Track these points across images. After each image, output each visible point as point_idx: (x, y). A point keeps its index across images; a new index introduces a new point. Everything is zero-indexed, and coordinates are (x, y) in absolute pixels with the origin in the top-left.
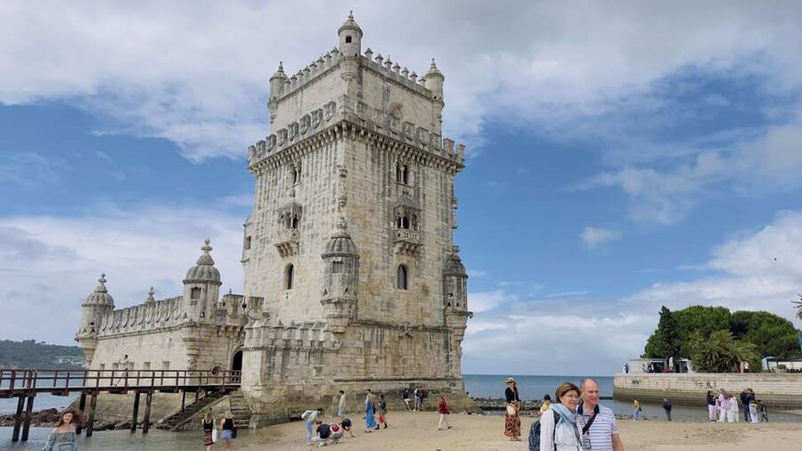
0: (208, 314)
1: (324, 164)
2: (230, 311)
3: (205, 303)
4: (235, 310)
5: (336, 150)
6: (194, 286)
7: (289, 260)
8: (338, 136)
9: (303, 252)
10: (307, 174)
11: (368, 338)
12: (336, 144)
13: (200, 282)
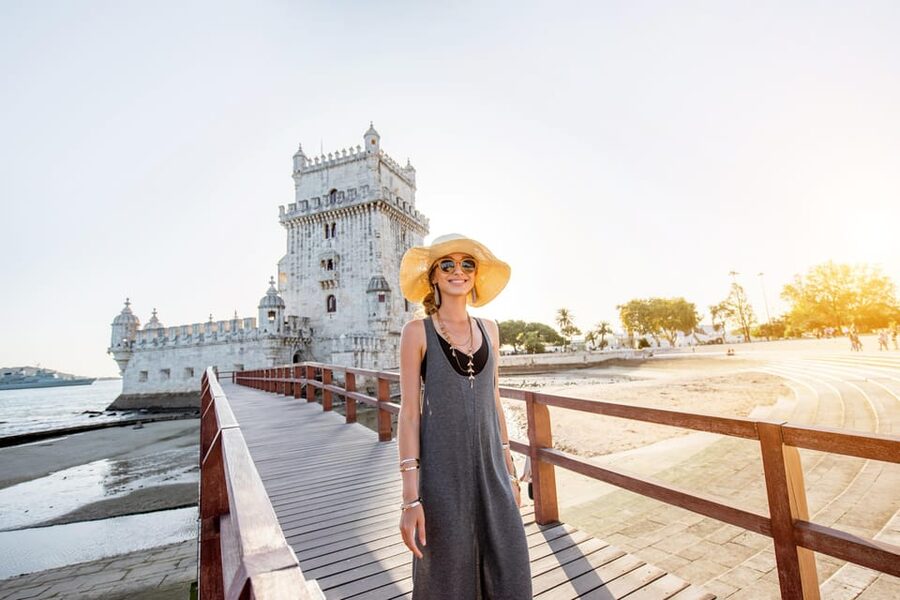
0: (282, 329)
1: (359, 227)
2: (292, 327)
3: (279, 321)
4: (295, 327)
5: (370, 219)
6: (270, 310)
7: (330, 292)
8: (372, 209)
9: (344, 287)
10: (343, 233)
11: (395, 343)
12: (370, 214)
13: (275, 306)
